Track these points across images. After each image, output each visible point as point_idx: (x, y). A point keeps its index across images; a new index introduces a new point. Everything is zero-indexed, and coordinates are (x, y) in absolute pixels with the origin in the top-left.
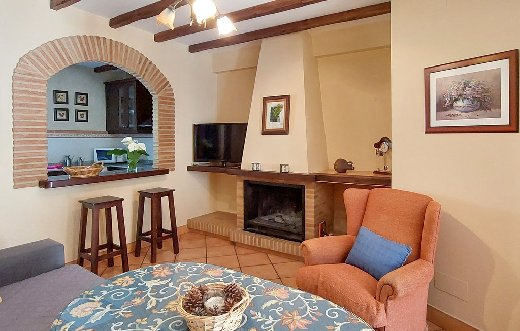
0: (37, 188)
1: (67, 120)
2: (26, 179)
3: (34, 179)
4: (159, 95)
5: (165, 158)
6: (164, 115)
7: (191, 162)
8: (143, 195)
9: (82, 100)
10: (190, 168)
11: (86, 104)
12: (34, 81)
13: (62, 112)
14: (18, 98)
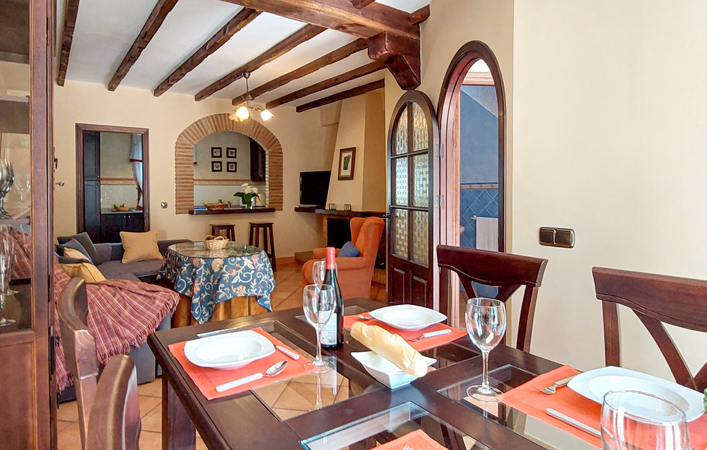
0: (188, 214)
1: (221, 170)
2: (182, 209)
3: (186, 209)
4: (270, 150)
5: (274, 200)
6: (273, 166)
7: (298, 205)
8: (252, 225)
9: (232, 153)
10: (297, 210)
11: (235, 157)
12: (186, 148)
13: (217, 164)
14: (178, 159)
